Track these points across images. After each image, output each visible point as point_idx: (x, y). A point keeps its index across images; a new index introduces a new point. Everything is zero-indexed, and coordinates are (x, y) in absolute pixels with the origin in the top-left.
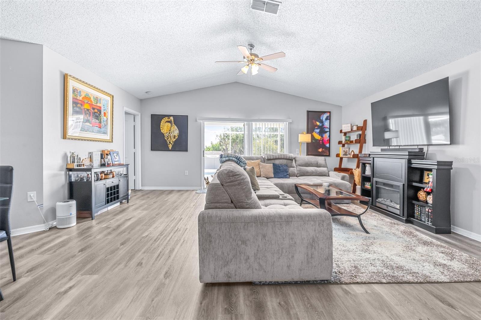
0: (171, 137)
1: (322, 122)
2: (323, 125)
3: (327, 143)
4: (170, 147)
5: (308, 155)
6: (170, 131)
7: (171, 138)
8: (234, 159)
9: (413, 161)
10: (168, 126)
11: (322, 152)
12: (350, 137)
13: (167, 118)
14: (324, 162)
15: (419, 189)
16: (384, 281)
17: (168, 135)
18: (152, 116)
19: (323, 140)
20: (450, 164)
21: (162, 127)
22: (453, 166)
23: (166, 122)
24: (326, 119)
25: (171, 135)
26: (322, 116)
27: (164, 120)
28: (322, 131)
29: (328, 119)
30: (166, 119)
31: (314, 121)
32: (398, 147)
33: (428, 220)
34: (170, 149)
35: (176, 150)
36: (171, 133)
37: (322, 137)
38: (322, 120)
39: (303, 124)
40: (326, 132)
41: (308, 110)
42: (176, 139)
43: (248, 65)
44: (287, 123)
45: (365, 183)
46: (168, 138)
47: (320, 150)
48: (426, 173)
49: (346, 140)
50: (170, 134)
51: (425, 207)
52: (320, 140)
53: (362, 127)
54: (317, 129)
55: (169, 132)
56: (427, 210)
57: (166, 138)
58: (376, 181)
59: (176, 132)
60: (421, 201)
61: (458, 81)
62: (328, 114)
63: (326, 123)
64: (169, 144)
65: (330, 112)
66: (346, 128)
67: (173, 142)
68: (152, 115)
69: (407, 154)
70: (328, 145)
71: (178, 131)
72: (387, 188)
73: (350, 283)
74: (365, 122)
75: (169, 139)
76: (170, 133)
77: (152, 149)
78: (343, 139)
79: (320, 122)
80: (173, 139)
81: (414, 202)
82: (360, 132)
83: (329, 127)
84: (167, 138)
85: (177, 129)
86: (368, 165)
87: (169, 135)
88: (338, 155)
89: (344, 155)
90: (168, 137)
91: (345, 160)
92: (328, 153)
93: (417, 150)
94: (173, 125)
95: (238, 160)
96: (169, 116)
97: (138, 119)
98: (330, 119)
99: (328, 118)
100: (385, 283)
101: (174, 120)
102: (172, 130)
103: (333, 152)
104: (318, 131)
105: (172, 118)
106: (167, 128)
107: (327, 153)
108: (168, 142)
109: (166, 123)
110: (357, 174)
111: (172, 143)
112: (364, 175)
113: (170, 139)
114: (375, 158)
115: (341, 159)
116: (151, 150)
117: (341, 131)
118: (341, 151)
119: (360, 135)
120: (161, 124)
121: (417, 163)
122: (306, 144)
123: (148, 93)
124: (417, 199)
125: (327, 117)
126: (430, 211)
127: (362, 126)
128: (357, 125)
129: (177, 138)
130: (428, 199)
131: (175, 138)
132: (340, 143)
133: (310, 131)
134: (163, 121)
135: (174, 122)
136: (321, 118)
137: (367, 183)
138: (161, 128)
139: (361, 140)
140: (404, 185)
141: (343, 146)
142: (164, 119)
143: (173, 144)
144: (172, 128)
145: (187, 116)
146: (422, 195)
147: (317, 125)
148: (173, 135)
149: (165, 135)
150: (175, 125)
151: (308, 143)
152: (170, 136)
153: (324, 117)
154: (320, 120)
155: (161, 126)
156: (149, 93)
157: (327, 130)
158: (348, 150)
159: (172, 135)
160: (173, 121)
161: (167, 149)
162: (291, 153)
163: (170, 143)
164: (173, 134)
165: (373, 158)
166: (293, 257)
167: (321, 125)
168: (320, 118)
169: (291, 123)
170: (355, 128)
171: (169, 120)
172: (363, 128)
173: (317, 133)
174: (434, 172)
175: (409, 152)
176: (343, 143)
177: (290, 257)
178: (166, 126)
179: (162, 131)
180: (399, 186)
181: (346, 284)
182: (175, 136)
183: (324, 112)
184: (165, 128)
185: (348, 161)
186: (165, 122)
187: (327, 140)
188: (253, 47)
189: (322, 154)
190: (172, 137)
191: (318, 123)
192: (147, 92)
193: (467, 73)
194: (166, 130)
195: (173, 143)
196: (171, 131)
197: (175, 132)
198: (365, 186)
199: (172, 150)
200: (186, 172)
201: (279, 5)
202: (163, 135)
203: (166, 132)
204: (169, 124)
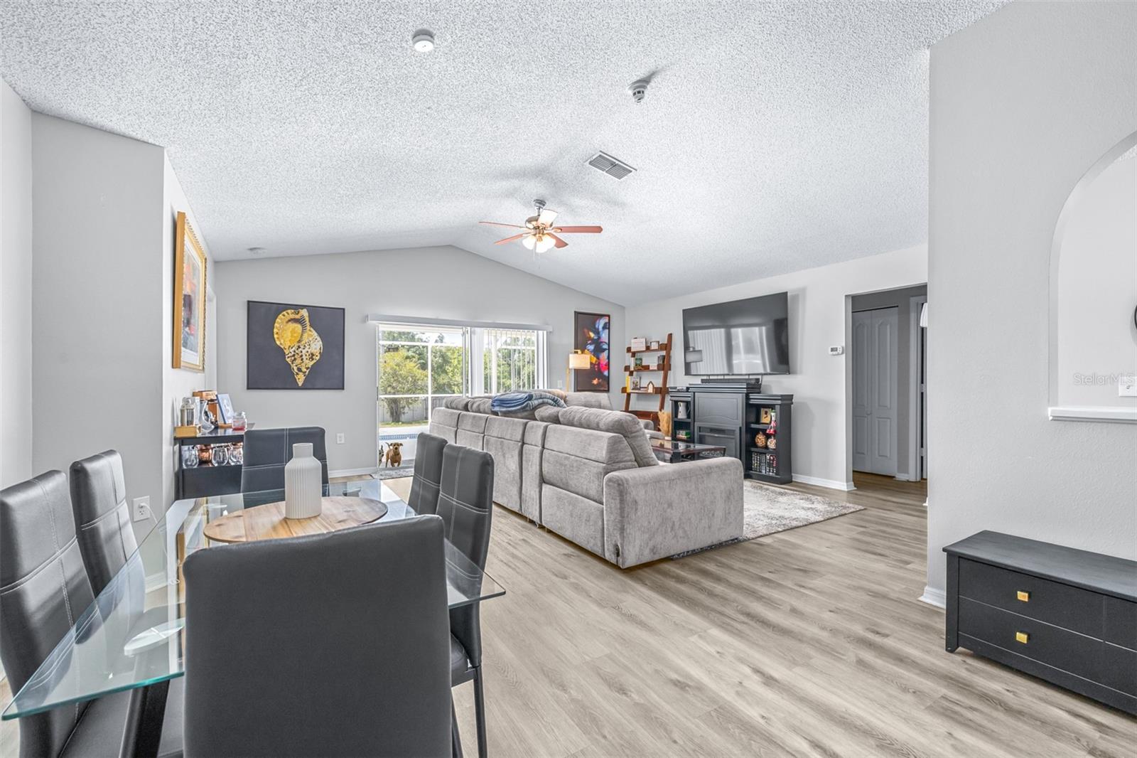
0: (302, 356)
1: (597, 332)
2: (599, 338)
3: (605, 369)
4: (300, 379)
5: (578, 391)
6: (299, 341)
7: (302, 359)
9: (752, 396)
10: (293, 331)
11: (599, 384)
12: (641, 359)
13: (293, 311)
14: (608, 401)
15: (757, 432)
16: (780, 530)
17: (295, 352)
18: (251, 305)
19: (599, 363)
20: (791, 397)
21: (277, 333)
22: (793, 400)
23: (289, 321)
24: (604, 328)
25: (301, 352)
26: (598, 321)
27: (284, 315)
28: (598, 350)
29: (606, 328)
30: (290, 314)
31: (586, 330)
33: (770, 470)
34: (300, 384)
35: (315, 387)
36: (302, 347)
37: (598, 358)
38: (598, 329)
39: (569, 338)
40: (605, 350)
41: (577, 310)
42: (315, 361)
43: (535, 235)
44: (545, 332)
45: (678, 432)
46: (295, 359)
47: (595, 382)
48: (763, 411)
49: (636, 365)
50: (300, 350)
51: (765, 454)
52: (595, 365)
53: (666, 344)
54: (590, 344)
55: (297, 345)
56: (768, 457)
57: (288, 360)
58: (700, 427)
59: (315, 344)
60: (760, 447)
61: (796, 297)
62: (607, 320)
63: (603, 335)
64: (297, 374)
65: (609, 316)
66: (638, 345)
67: (307, 368)
68: (249, 302)
69: (745, 386)
70: (606, 373)
71: (321, 343)
72: (716, 435)
73: (756, 538)
74: (670, 336)
75: (298, 361)
76: (299, 347)
77: (250, 386)
78: (631, 362)
79: (594, 333)
80: (308, 361)
81: (753, 449)
82: (664, 353)
83: (607, 341)
84: (293, 358)
85: (319, 339)
86: (682, 404)
87: (297, 352)
88: (624, 390)
89: (633, 389)
90: (294, 355)
91: (633, 397)
92: (607, 386)
93: (753, 382)
94: (308, 328)
96: (297, 308)
98: (609, 329)
99: (607, 326)
100: (782, 532)
101: (309, 316)
102: (305, 339)
103: (615, 385)
104: (591, 347)
105: (304, 313)
106: (292, 336)
107: (604, 386)
108: (295, 368)
109: (290, 323)
110: (665, 419)
111: (304, 370)
112: (676, 419)
113: (300, 361)
114: (696, 394)
115: (629, 395)
116: (248, 388)
117: (629, 350)
118: (628, 382)
119: (664, 357)
120: (276, 325)
121: (756, 399)
122: (573, 371)
123: (255, 251)
124: (755, 445)
125: (606, 324)
126: (772, 458)
127: (666, 342)
128: (659, 342)
129: (318, 358)
130: (768, 443)
131: (313, 359)
132: (627, 368)
133: (580, 346)
134: (281, 319)
135: (309, 321)
136: (597, 326)
137: (681, 432)
138: (276, 336)
139: (665, 365)
140: (740, 428)
141: (631, 374)
142: (284, 313)
143: (307, 373)
144: (305, 335)
145: (344, 309)
146: (760, 439)
147: (590, 338)
148: (308, 352)
149: (286, 352)
150: (312, 329)
151: (578, 369)
152: (300, 354)
153: (602, 322)
154: (595, 328)
155: (275, 330)
156: (259, 251)
157: (605, 346)
158: (638, 380)
159: (304, 351)
160: (307, 319)
161: (294, 387)
162: (550, 388)
163: (299, 370)
164: (307, 349)
165: (694, 393)
166: (713, 515)
167: (596, 338)
168: (595, 326)
169: (550, 332)
170: (654, 346)
171: (297, 317)
172: (667, 347)
173: (591, 352)
174: (778, 408)
175: (748, 384)
176: (632, 369)
177: (711, 515)
178: (291, 330)
179: (278, 343)
180: (734, 431)
181: (753, 539)
182: (313, 355)
183: (602, 316)
184: (288, 335)
185: (638, 399)
186: (287, 320)
187: (604, 363)
188: (544, 205)
189: (597, 389)
190: (304, 357)
191: (592, 335)
192: (251, 249)
193: (804, 290)
194: (290, 341)
195: (308, 371)
196: (303, 342)
197: (313, 345)
198: (678, 436)
199: (305, 387)
200: (340, 437)
201: (631, 171)
202: (280, 351)
203: (288, 344)
204: (298, 327)
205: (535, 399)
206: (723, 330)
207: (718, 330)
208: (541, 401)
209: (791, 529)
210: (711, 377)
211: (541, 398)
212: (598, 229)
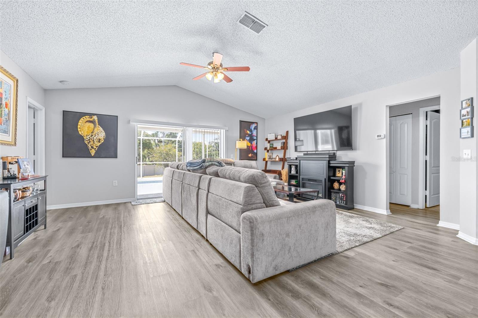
0: (94, 140)
1: (251, 131)
2: (252, 134)
3: (255, 149)
4: (93, 152)
5: (241, 160)
6: (92, 132)
7: (94, 142)
8: (216, 163)
9: (331, 162)
10: (89, 127)
11: (252, 157)
12: (273, 144)
13: (89, 116)
14: (256, 165)
15: (334, 181)
16: (357, 245)
17: (90, 138)
18: (65, 113)
19: (252, 146)
20: (353, 163)
21: (80, 128)
22: (355, 164)
23: (87, 122)
24: (254, 129)
25: (93, 138)
26: (251, 125)
27: (84, 119)
28: (251, 140)
29: (256, 129)
30: (87, 118)
31: (245, 130)
32: (314, 152)
33: (341, 202)
34: (93, 155)
35: (102, 157)
36: (94, 135)
37: (251, 144)
38: (252, 129)
39: (237, 133)
40: (255, 140)
41: (241, 120)
42: (101, 143)
43: (213, 72)
44: (225, 130)
45: (291, 181)
46: (90, 142)
47: (250, 155)
48: (337, 170)
49: (270, 147)
50: (93, 137)
51: (339, 193)
52: (250, 147)
53: (285, 136)
54: (248, 137)
55: (91, 134)
56: (341, 195)
57: (86, 142)
58: (303, 178)
59: (101, 134)
60: (336, 189)
61: (356, 109)
62: (255, 125)
63: (254, 132)
64: (91, 149)
65: (257, 123)
66: (271, 137)
67: (97, 147)
68: (64, 111)
69: (328, 157)
70: (255, 151)
71: (104, 133)
72: (312, 183)
73: (343, 251)
74: (287, 132)
76: (92, 135)
77: (64, 156)
78: (268, 146)
79: (250, 131)
80: (97, 143)
81: (332, 190)
82: (284, 141)
83: (256, 135)
84: (89, 141)
85: (103, 131)
86: (293, 166)
87: (91, 138)
88: (264, 159)
89: (269, 159)
90: (89, 140)
91: (269, 163)
92: (256, 157)
93: (332, 154)
94: (97, 125)
95: (220, 164)
96: (91, 115)
97: (41, 115)
98: (257, 129)
99: (256, 128)
100: (358, 246)
101: (98, 120)
103: (260, 157)
104: (248, 138)
105: (95, 118)
106: (88, 130)
107: (254, 157)
108: (90, 147)
109: (87, 123)
110: (285, 174)
111: (95, 147)
112: (290, 174)
113: (93, 143)
114: (301, 161)
115: (267, 162)
116: (63, 157)
117: (267, 139)
118: (266, 155)
119: (284, 143)
120: (79, 124)
121: (333, 164)
122: (239, 149)
123: (63, 83)
124: (333, 188)
125: (255, 127)
126: (343, 195)
127: (285, 135)
128: (282, 135)
129: (103, 141)
130: (341, 187)
131: (100, 142)
132: (266, 149)
133: (242, 137)
134: (82, 121)
135: (98, 122)
136: (251, 128)
137: (293, 180)
138: (79, 129)
139: (285, 147)
140: (325, 179)
141: (268, 151)
142: (84, 117)
143: (96, 149)
144: (96, 129)
145: (117, 116)
146: (336, 185)
147: (247, 134)
148: (97, 138)
149: (85, 138)
150: (99, 126)
151: (241, 149)
152: (93, 139)
153: (253, 126)
154: (250, 129)
155: (79, 126)
156: (65, 83)
157: (255, 138)
158: (271, 155)
159: (95, 138)
160: (97, 121)
161: (90, 156)
162: (227, 158)
163: (92, 147)
164: (96, 137)
165: (300, 160)
167: (250, 134)
168: (250, 128)
169: (227, 130)
170: (279, 137)
172: (286, 137)
173: (248, 140)
174: (346, 168)
175: (329, 156)
176: (268, 149)
177: (315, 240)
178: (87, 126)
179: (80, 133)
180: (321, 180)
181: (341, 252)
182: (100, 140)
183: (253, 123)
185: (271, 164)
186: (85, 121)
187: (255, 146)
189: (252, 159)
190: (95, 141)
191: (248, 132)
192: (61, 82)
193: (361, 105)
194: (87, 132)
195: (97, 148)
196: (95, 133)
198: (291, 183)
199: (96, 156)
200: (115, 183)
201: (265, 27)
202: (82, 138)
203: (86, 134)
204: (92, 125)
205: (207, 162)
206: (313, 131)
207: (311, 131)
208: (210, 163)
209: (364, 244)
210: (308, 153)
211: (211, 162)
212: (247, 69)
